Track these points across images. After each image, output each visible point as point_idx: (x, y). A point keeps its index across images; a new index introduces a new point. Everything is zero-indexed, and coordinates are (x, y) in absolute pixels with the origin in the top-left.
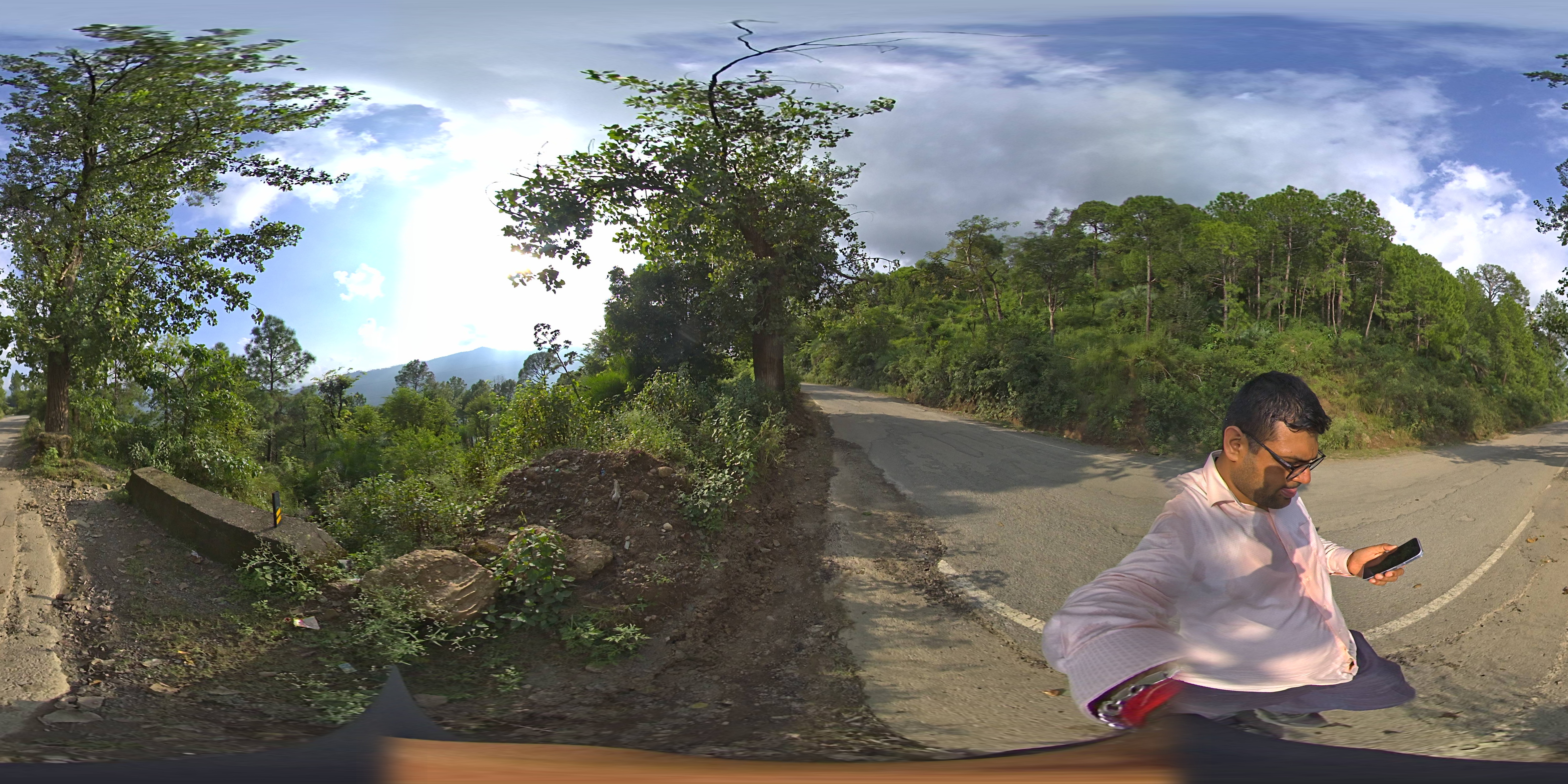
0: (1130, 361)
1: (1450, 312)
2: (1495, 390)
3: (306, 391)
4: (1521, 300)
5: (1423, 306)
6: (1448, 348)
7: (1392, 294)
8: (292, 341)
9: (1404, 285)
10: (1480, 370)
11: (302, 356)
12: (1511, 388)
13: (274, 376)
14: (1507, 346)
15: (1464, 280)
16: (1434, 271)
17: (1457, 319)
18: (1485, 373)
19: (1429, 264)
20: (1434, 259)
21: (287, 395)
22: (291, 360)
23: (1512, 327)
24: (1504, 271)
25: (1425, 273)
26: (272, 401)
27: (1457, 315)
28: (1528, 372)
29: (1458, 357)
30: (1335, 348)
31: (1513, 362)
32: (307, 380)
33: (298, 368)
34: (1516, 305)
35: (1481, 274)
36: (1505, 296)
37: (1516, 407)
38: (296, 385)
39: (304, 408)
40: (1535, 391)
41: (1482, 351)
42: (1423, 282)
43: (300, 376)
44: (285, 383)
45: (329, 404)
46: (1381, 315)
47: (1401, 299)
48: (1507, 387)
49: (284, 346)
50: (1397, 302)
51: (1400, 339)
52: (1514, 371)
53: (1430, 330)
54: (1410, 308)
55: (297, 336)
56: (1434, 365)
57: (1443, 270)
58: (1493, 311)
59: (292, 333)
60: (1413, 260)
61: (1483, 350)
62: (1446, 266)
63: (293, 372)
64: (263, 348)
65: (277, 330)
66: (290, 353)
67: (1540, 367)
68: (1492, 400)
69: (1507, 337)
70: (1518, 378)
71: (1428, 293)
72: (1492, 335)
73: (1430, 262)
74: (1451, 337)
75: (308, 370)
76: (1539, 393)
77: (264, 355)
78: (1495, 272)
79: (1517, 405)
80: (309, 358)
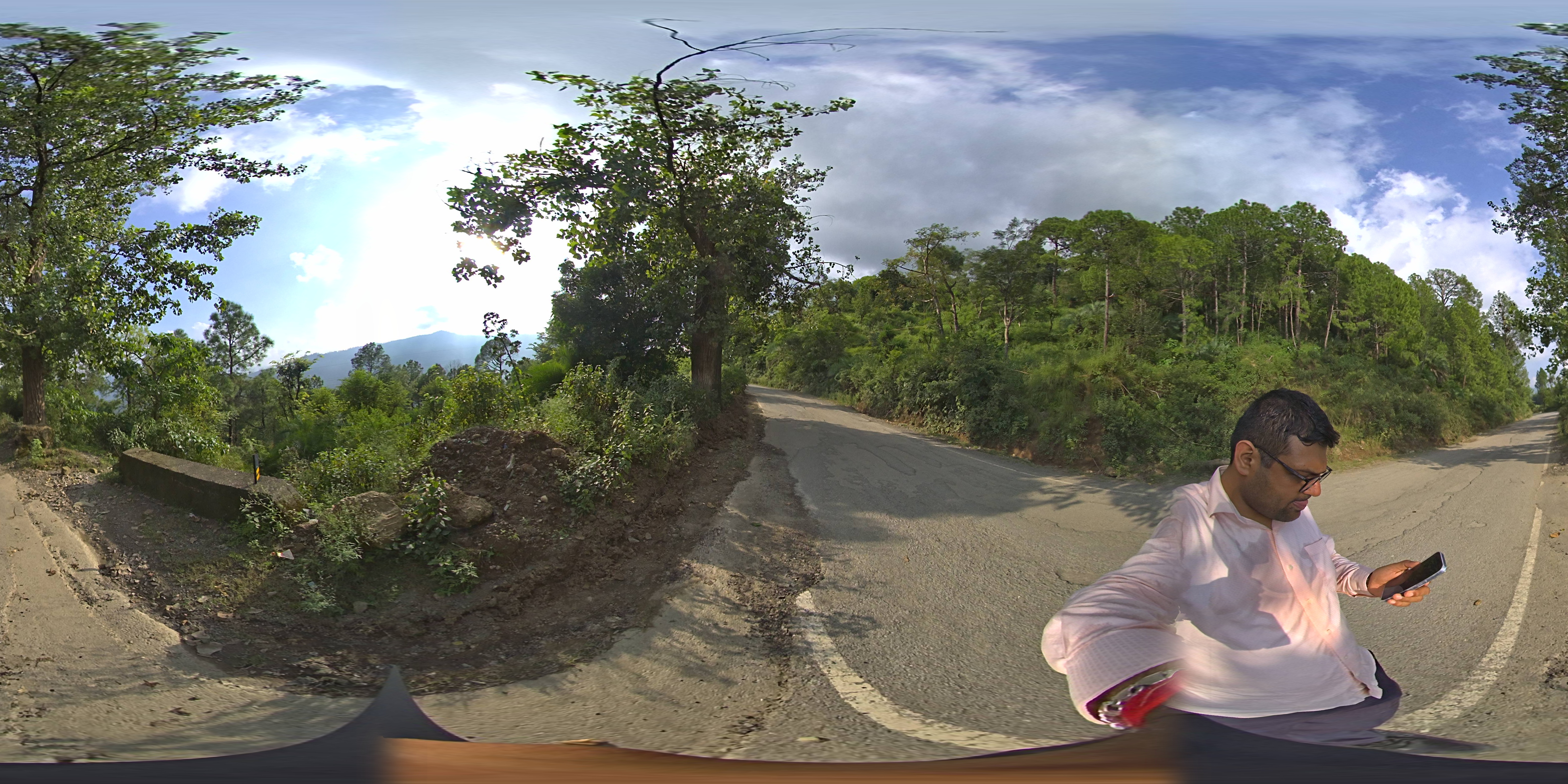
0: (1088, 377)
1: (1408, 318)
2: (1457, 393)
3: (265, 374)
4: (1474, 303)
5: (1380, 314)
6: (1406, 355)
7: (1349, 303)
8: (250, 326)
9: (1360, 294)
10: (1440, 374)
11: (260, 341)
12: (1471, 390)
13: (233, 360)
14: (1464, 348)
15: (1417, 286)
16: (1388, 279)
17: (1414, 325)
18: (1444, 377)
19: (1382, 271)
20: (1386, 267)
21: (246, 378)
22: (249, 344)
23: (1468, 330)
24: (1454, 274)
25: (1379, 281)
26: (232, 384)
27: (1414, 321)
28: (1487, 373)
29: (1417, 362)
30: (1296, 359)
31: (1472, 364)
32: (266, 364)
33: (257, 352)
34: (1471, 307)
35: (1432, 279)
36: (1459, 299)
37: (1478, 410)
38: (254, 368)
39: (262, 390)
40: (1495, 391)
41: (1440, 356)
42: (1379, 290)
43: (258, 359)
44: (244, 367)
45: (287, 386)
46: (1339, 325)
47: (1357, 309)
48: (1468, 390)
49: (243, 330)
50: (1354, 312)
51: (1358, 348)
52: (1473, 373)
53: (1389, 337)
54: (1367, 316)
55: (255, 321)
56: (1395, 371)
57: (1396, 278)
58: (1448, 313)
59: (250, 318)
60: (1366, 269)
61: (1441, 354)
62: (1398, 274)
63: (252, 356)
64: (222, 333)
65: (235, 315)
66: (248, 337)
67: (1499, 367)
68: (1456, 404)
69: (1464, 340)
70: (1478, 380)
71: (1384, 301)
72: (1449, 339)
73: (1383, 270)
74: (1410, 343)
75: (267, 353)
76: (1500, 394)
77: (222, 340)
78: (1446, 276)
79: (1479, 406)
80: (268, 342)
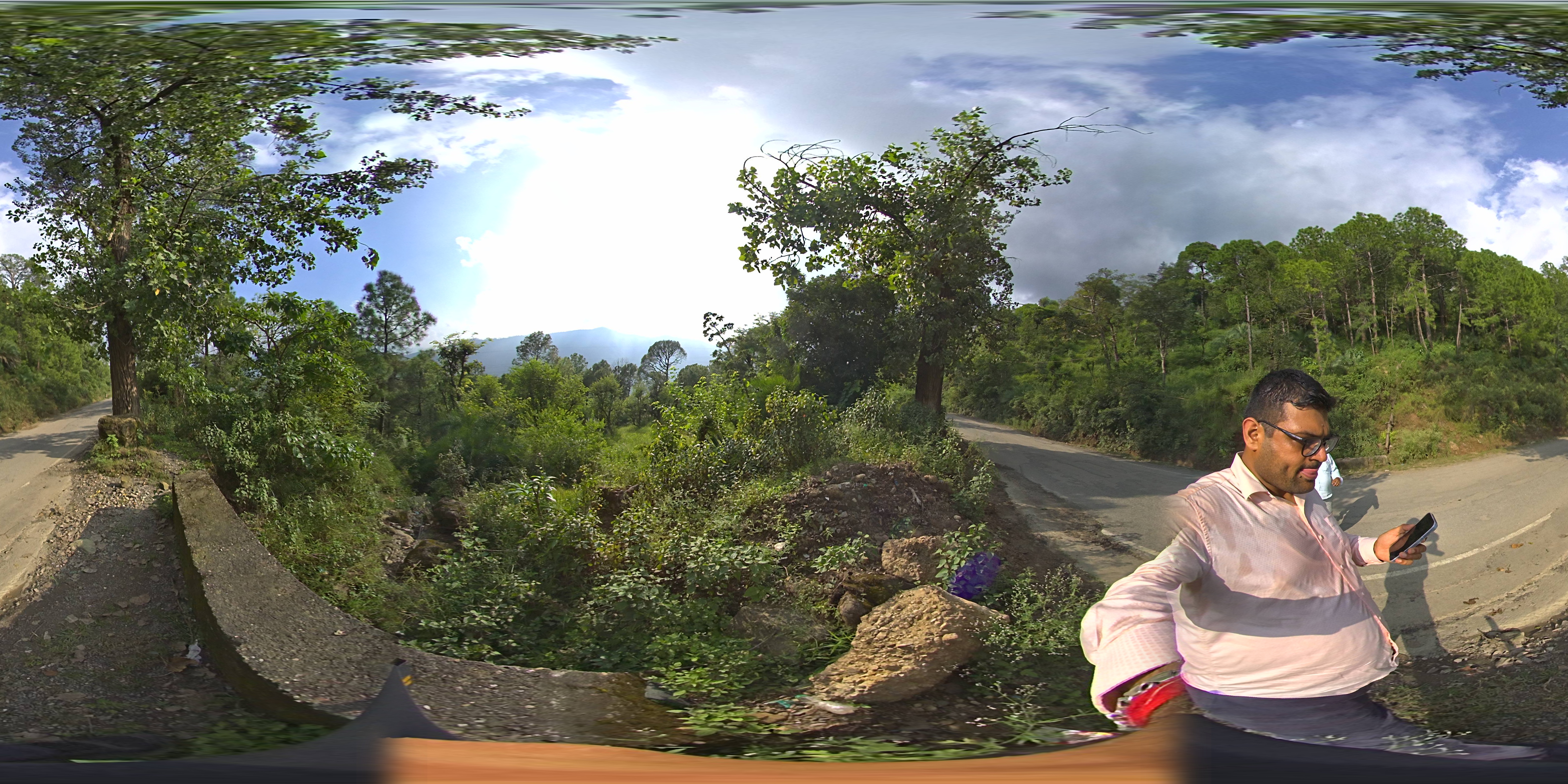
0: (1233, 398)
3: (424, 356)
5: (1507, 308)
6: (1542, 345)
7: (1475, 300)
8: (410, 300)
9: (1486, 290)
11: (421, 317)
13: (389, 338)
15: (1549, 274)
20: (1514, 259)
21: (403, 359)
22: (408, 320)
25: (1504, 274)
26: (386, 365)
29: (1553, 351)
30: (1427, 362)
32: (426, 344)
33: (416, 330)
35: (1567, 266)
38: (413, 349)
39: (421, 373)
42: (1504, 284)
43: (418, 338)
44: (401, 346)
45: (449, 370)
46: (1468, 323)
47: (1484, 305)
49: (401, 304)
50: (1481, 308)
51: (1491, 343)
53: (1517, 330)
54: (1496, 311)
55: (415, 293)
56: (1529, 362)
57: (1523, 269)
59: (412, 291)
60: (1492, 264)
62: (1526, 264)
63: (411, 334)
64: (377, 306)
65: (392, 286)
66: (407, 312)
71: (1511, 294)
73: (1510, 263)
75: (427, 333)
77: (377, 315)
80: (429, 319)
